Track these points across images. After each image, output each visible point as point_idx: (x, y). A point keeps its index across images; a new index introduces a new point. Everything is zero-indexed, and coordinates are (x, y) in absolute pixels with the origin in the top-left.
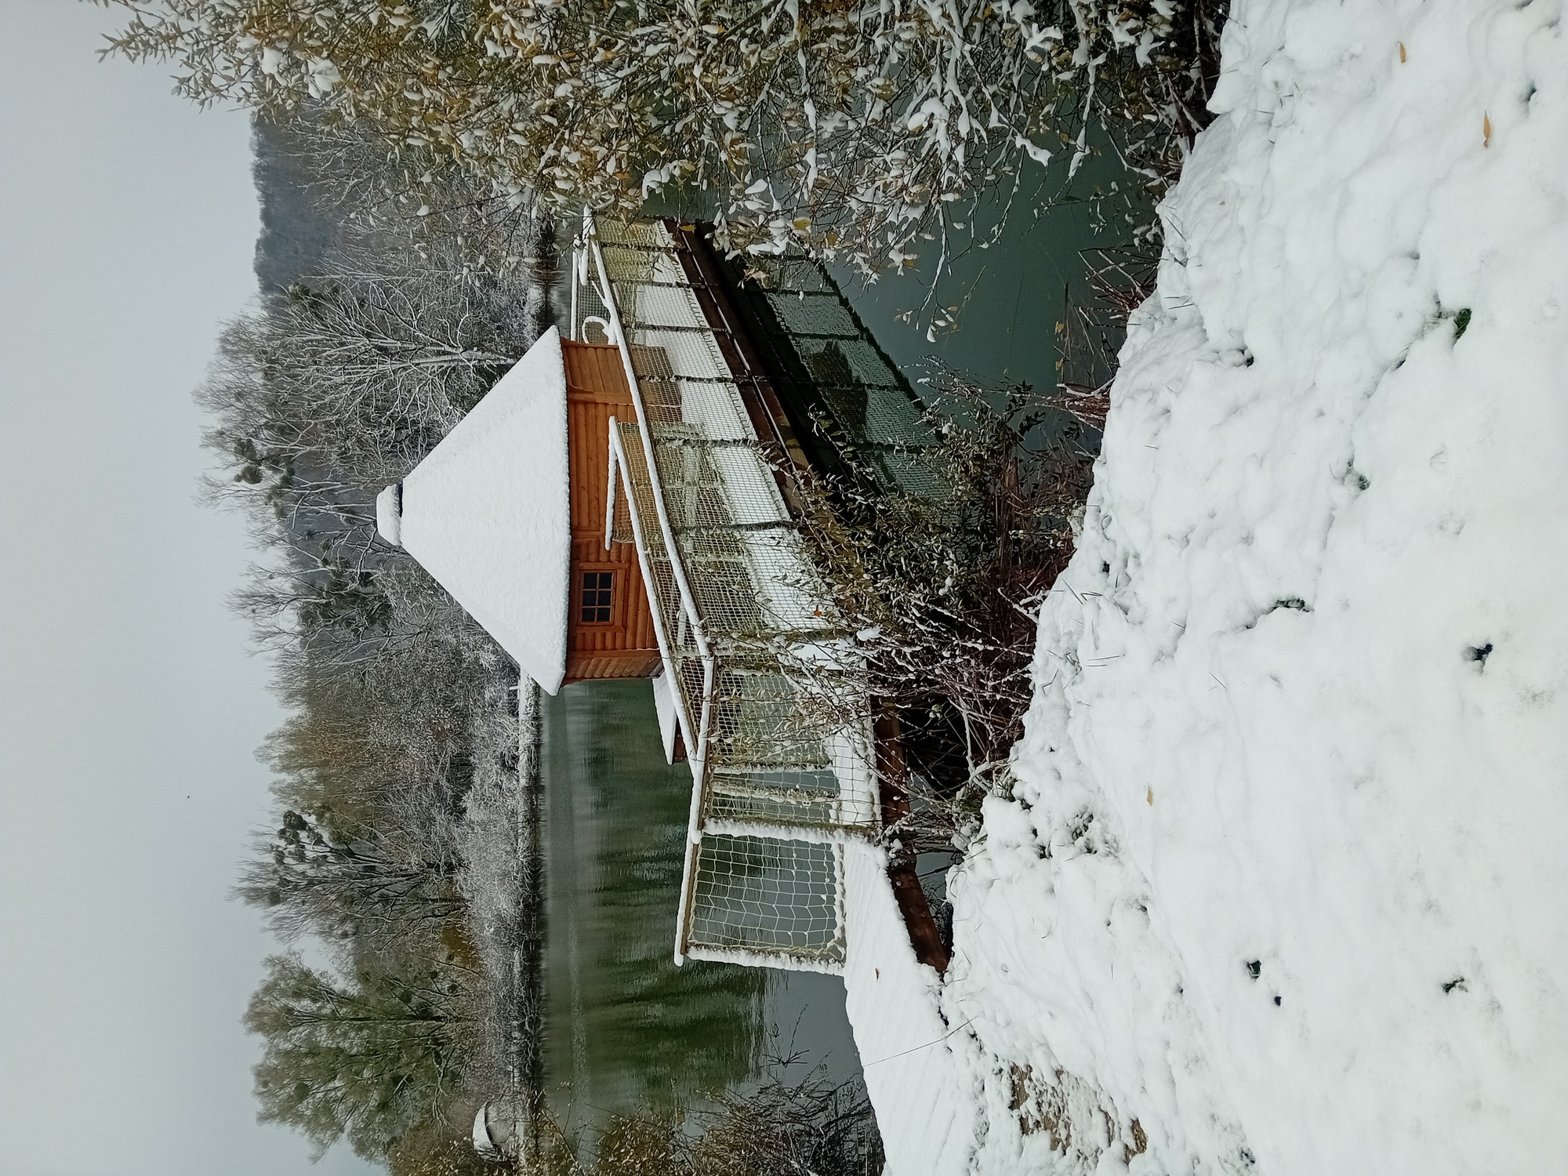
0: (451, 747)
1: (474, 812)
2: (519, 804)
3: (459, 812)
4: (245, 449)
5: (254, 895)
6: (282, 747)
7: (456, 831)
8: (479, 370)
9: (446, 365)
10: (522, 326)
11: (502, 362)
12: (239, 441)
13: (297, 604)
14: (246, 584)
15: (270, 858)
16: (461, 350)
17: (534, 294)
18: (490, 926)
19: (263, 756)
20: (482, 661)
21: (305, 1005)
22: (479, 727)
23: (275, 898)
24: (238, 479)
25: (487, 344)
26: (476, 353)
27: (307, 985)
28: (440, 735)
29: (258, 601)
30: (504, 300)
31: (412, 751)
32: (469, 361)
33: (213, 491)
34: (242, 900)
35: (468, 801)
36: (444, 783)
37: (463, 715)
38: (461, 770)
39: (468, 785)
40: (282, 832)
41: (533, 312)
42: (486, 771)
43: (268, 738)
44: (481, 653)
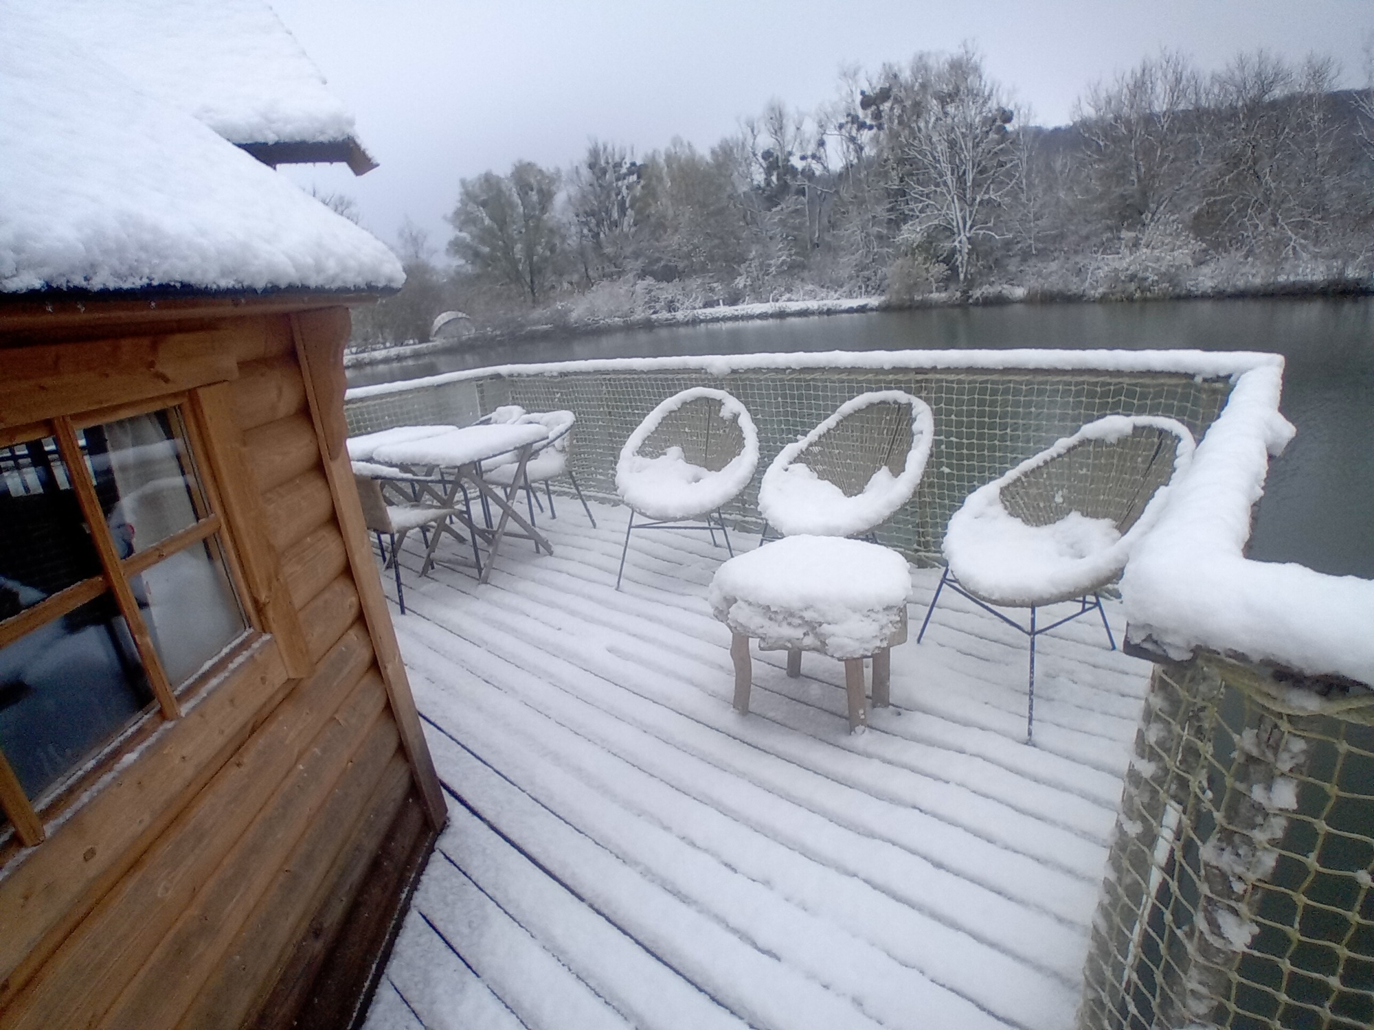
0: (681, 265)
1: (641, 285)
2: (639, 315)
3: (642, 275)
4: (884, 95)
5: (595, 153)
6: (684, 153)
7: (630, 276)
8: (953, 251)
9: (955, 224)
10: (991, 284)
11: (960, 269)
12: (890, 89)
13: (778, 148)
14: (790, 110)
15: (617, 159)
16: (968, 235)
17: (1020, 292)
18: (562, 306)
19: (676, 141)
20: (739, 278)
21: (534, 196)
22: (694, 283)
23: (591, 166)
24: (863, 93)
25: (975, 256)
26: (966, 248)
27: (546, 197)
28: (688, 256)
29: (777, 121)
30: (1012, 268)
31: (676, 238)
32: (960, 242)
33: (850, 74)
34: (590, 146)
35: (650, 281)
36: (663, 263)
37: (703, 270)
38: (668, 274)
39: (659, 280)
40: (633, 164)
41: (1004, 292)
42: (668, 291)
43: (689, 144)
44: (745, 276)
